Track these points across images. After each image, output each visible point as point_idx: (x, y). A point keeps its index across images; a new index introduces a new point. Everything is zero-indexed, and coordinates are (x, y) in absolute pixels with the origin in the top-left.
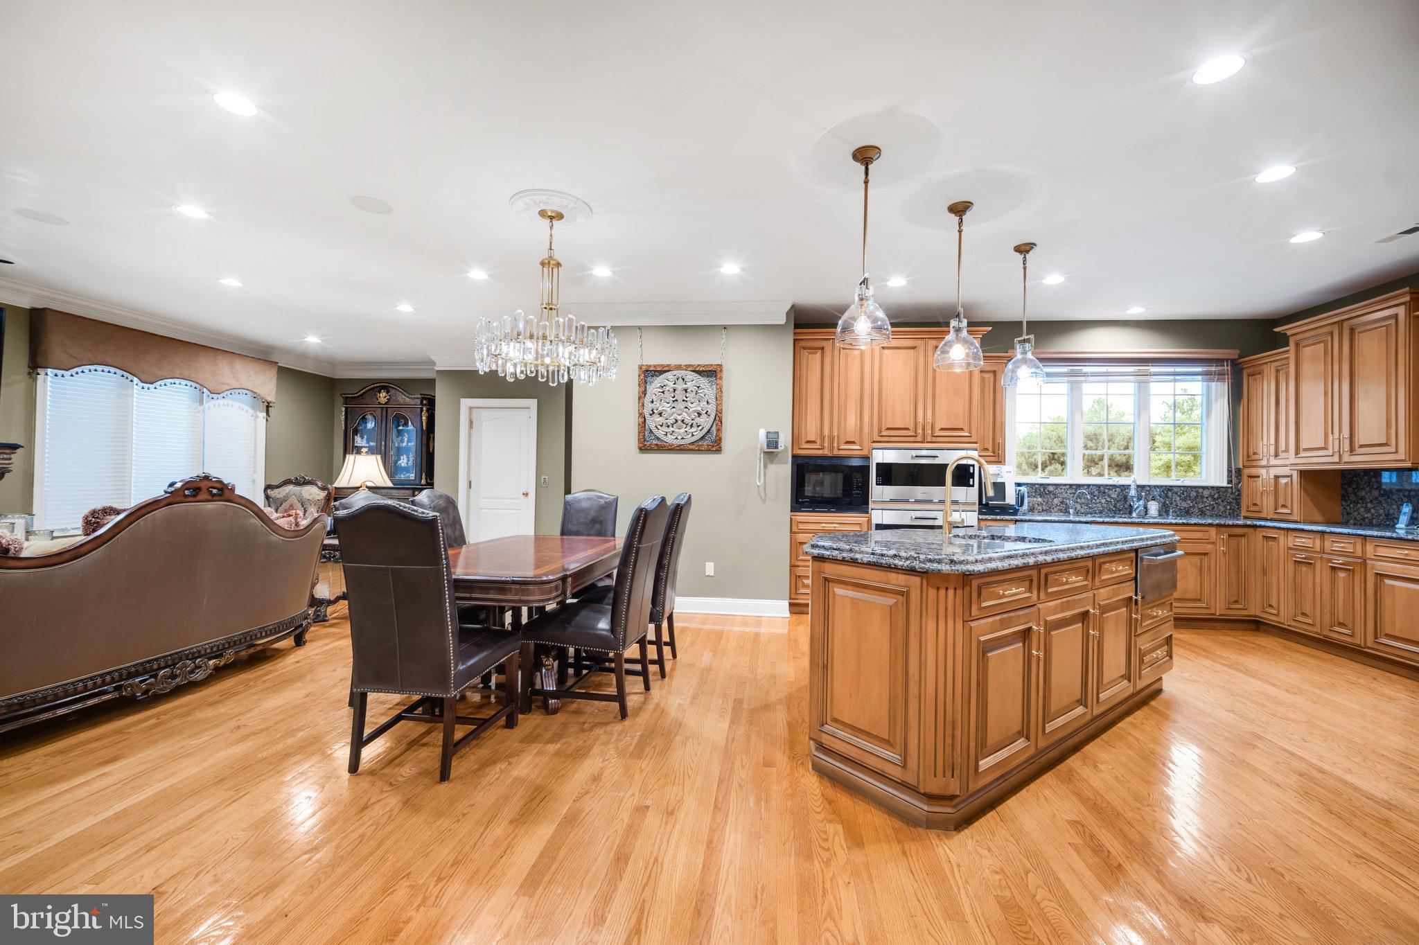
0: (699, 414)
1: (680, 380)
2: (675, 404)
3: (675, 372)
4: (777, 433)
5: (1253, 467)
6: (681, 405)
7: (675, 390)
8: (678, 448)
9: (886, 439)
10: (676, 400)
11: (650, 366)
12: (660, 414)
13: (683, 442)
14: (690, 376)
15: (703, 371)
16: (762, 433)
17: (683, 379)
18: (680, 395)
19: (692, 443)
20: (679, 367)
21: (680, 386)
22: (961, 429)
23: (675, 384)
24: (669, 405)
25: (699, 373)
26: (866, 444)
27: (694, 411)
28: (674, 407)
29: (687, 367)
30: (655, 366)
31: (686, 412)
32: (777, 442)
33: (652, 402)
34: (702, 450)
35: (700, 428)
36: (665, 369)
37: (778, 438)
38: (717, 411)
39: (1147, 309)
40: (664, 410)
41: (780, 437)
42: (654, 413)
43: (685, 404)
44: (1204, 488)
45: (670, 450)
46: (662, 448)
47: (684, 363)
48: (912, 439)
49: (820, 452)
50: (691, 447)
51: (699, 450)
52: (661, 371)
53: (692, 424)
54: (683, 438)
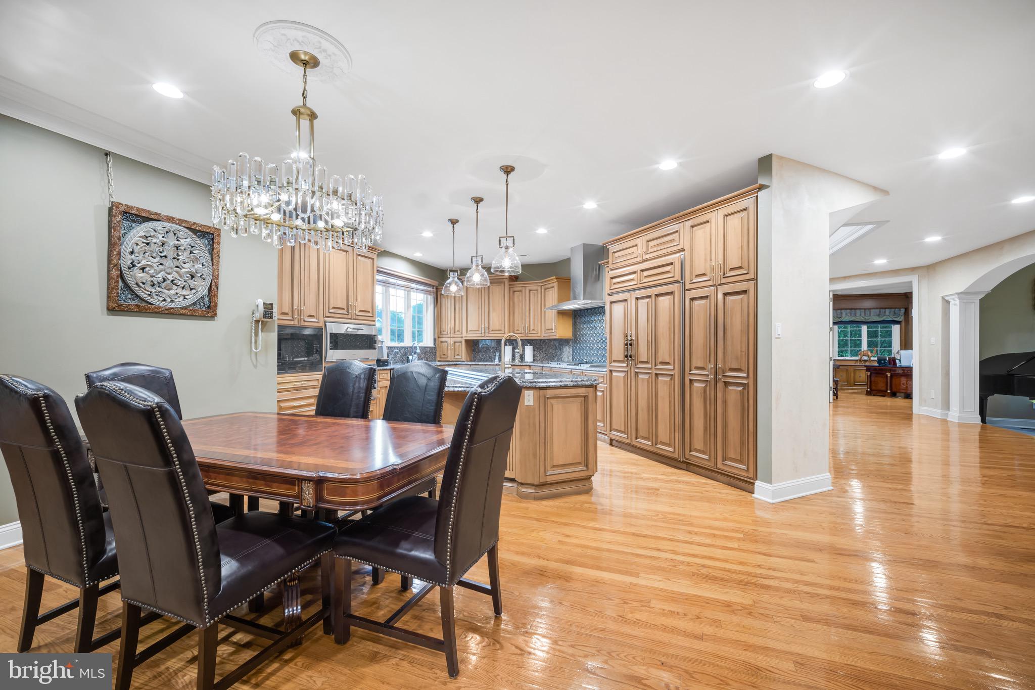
0: (192, 277)
1: (171, 234)
2: (163, 261)
3: (165, 224)
4: (272, 304)
5: (443, 337)
6: (168, 263)
7: (163, 244)
8: (167, 312)
9: (333, 315)
10: (166, 257)
11: (131, 208)
12: (143, 269)
13: (172, 305)
14: (183, 232)
15: (200, 231)
16: (260, 303)
17: (175, 234)
18: (169, 251)
19: (185, 308)
20: (170, 219)
21: (172, 242)
22: (369, 312)
23: (163, 237)
24: (155, 260)
25: (194, 231)
26: (322, 319)
27: (188, 272)
28: (161, 264)
29: (181, 222)
30: (138, 209)
31: (176, 272)
32: (272, 313)
33: (132, 253)
34: (196, 316)
35: (194, 291)
36: (153, 217)
37: (272, 309)
38: (213, 276)
39: (423, 255)
40: (148, 265)
41: (274, 308)
42: (134, 266)
43: (176, 263)
44: (428, 347)
45: (156, 313)
46: (145, 309)
47: (177, 215)
48: (346, 316)
49: (292, 323)
50: (183, 311)
51: (192, 315)
52: (147, 218)
53: (184, 286)
54: (172, 301)
